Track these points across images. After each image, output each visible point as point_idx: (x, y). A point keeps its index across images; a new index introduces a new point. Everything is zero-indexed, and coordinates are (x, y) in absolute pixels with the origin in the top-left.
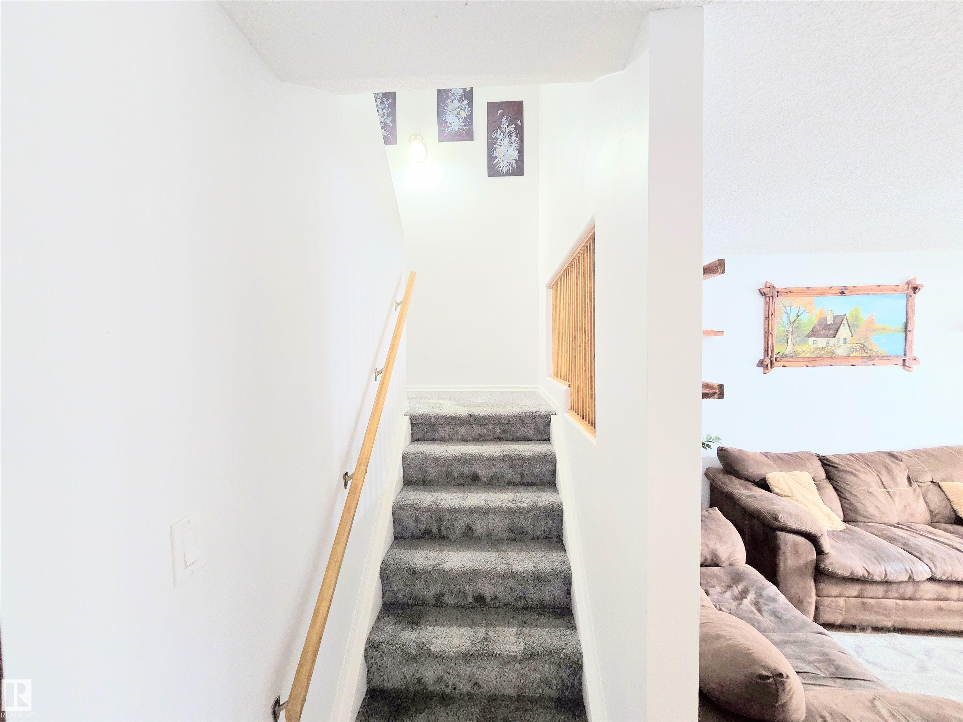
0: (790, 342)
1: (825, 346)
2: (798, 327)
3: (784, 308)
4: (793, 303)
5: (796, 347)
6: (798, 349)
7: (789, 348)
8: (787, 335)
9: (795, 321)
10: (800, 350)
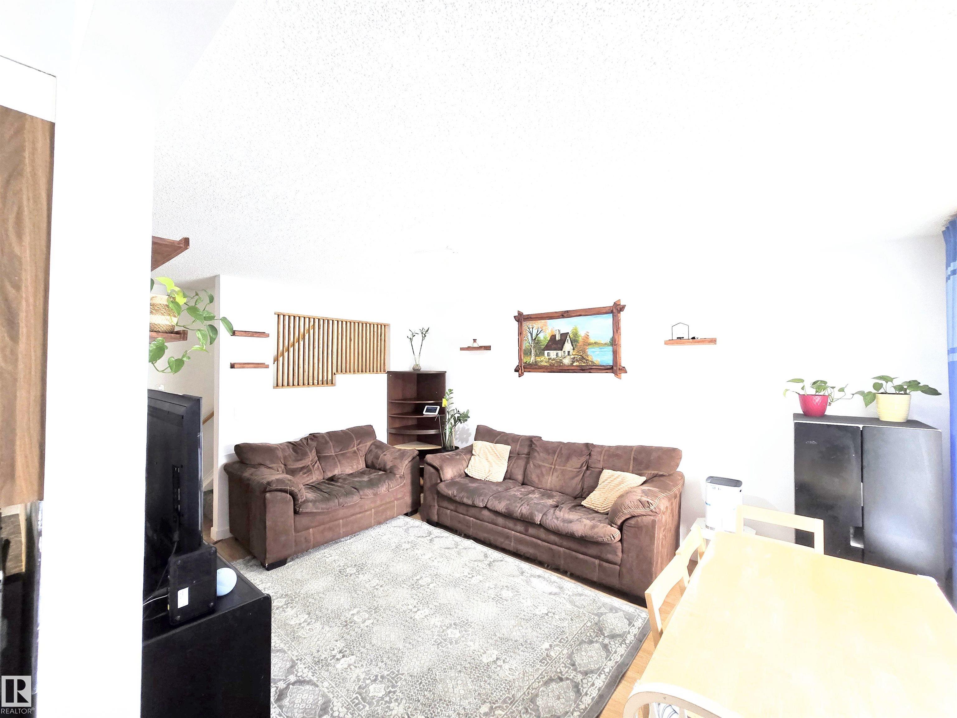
0: (533, 355)
1: (556, 357)
2: (537, 343)
3: (528, 329)
4: (534, 325)
5: (537, 357)
6: (538, 359)
7: (532, 359)
8: (531, 349)
9: (535, 339)
10: (540, 360)
